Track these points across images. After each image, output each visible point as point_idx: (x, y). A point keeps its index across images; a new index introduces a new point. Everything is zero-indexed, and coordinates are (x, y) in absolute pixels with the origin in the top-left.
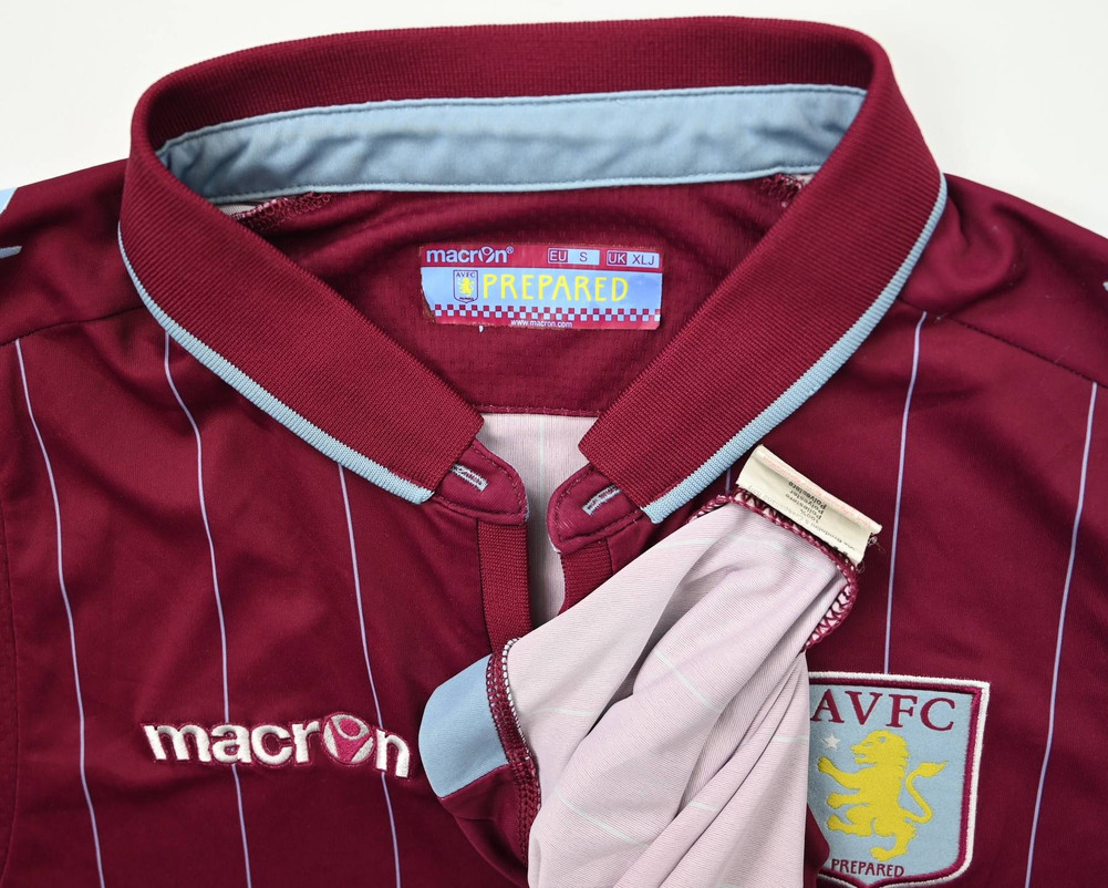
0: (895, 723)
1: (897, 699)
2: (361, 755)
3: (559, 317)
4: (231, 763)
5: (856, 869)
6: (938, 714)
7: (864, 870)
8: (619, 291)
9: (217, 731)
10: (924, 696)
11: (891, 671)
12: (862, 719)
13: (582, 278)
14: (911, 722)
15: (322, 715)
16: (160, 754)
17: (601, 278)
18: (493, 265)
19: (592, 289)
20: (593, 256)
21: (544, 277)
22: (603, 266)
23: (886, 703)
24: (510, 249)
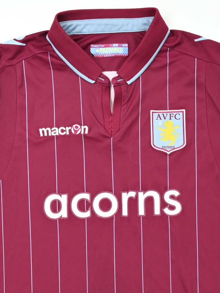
0: (170, 119)
1: (170, 114)
2: (78, 133)
3: (112, 54)
4: (54, 136)
5: (166, 148)
6: (177, 117)
7: (168, 148)
8: (121, 51)
9: (53, 129)
10: (175, 114)
11: (169, 110)
12: (165, 119)
13: (116, 49)
14: (173, 118)
15: (71, 126)
16: (42, 135)
17: (119, 48)
18: (102, 47)
19: (117, 50)
20: (117, 45)
21: (110, 49)
22: (119, 46)
23: (169, 115)
24: (104, 45)
